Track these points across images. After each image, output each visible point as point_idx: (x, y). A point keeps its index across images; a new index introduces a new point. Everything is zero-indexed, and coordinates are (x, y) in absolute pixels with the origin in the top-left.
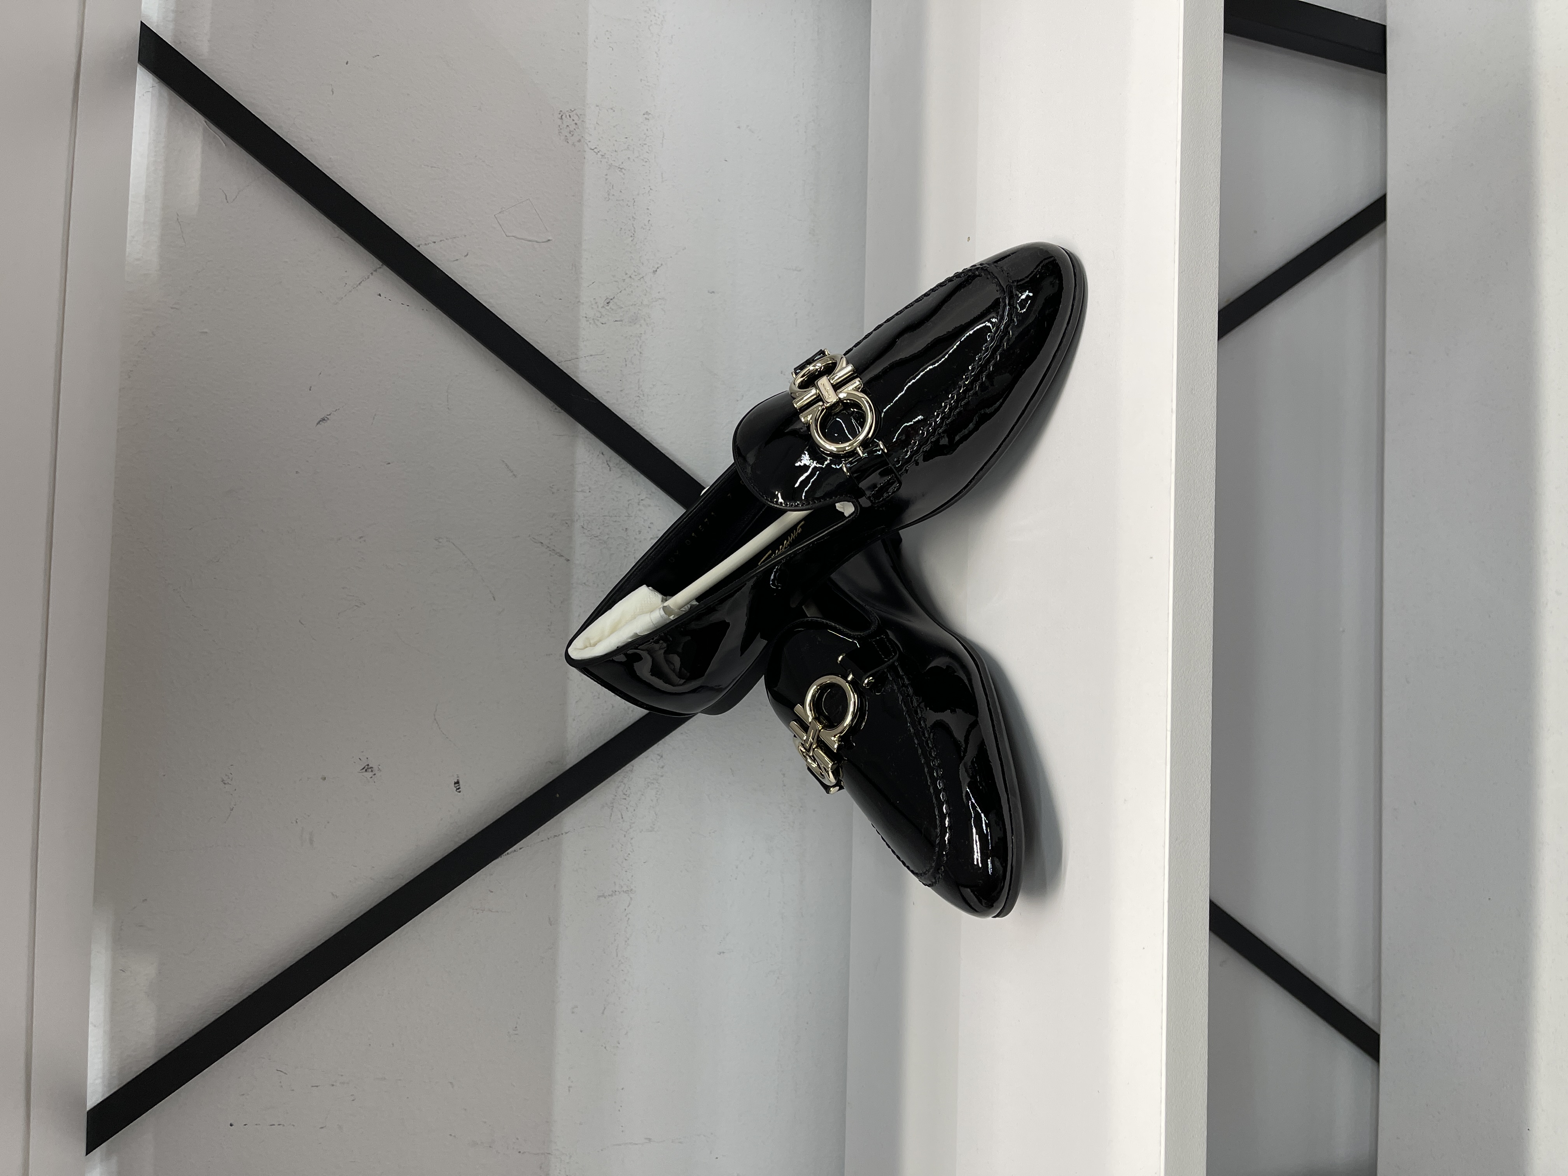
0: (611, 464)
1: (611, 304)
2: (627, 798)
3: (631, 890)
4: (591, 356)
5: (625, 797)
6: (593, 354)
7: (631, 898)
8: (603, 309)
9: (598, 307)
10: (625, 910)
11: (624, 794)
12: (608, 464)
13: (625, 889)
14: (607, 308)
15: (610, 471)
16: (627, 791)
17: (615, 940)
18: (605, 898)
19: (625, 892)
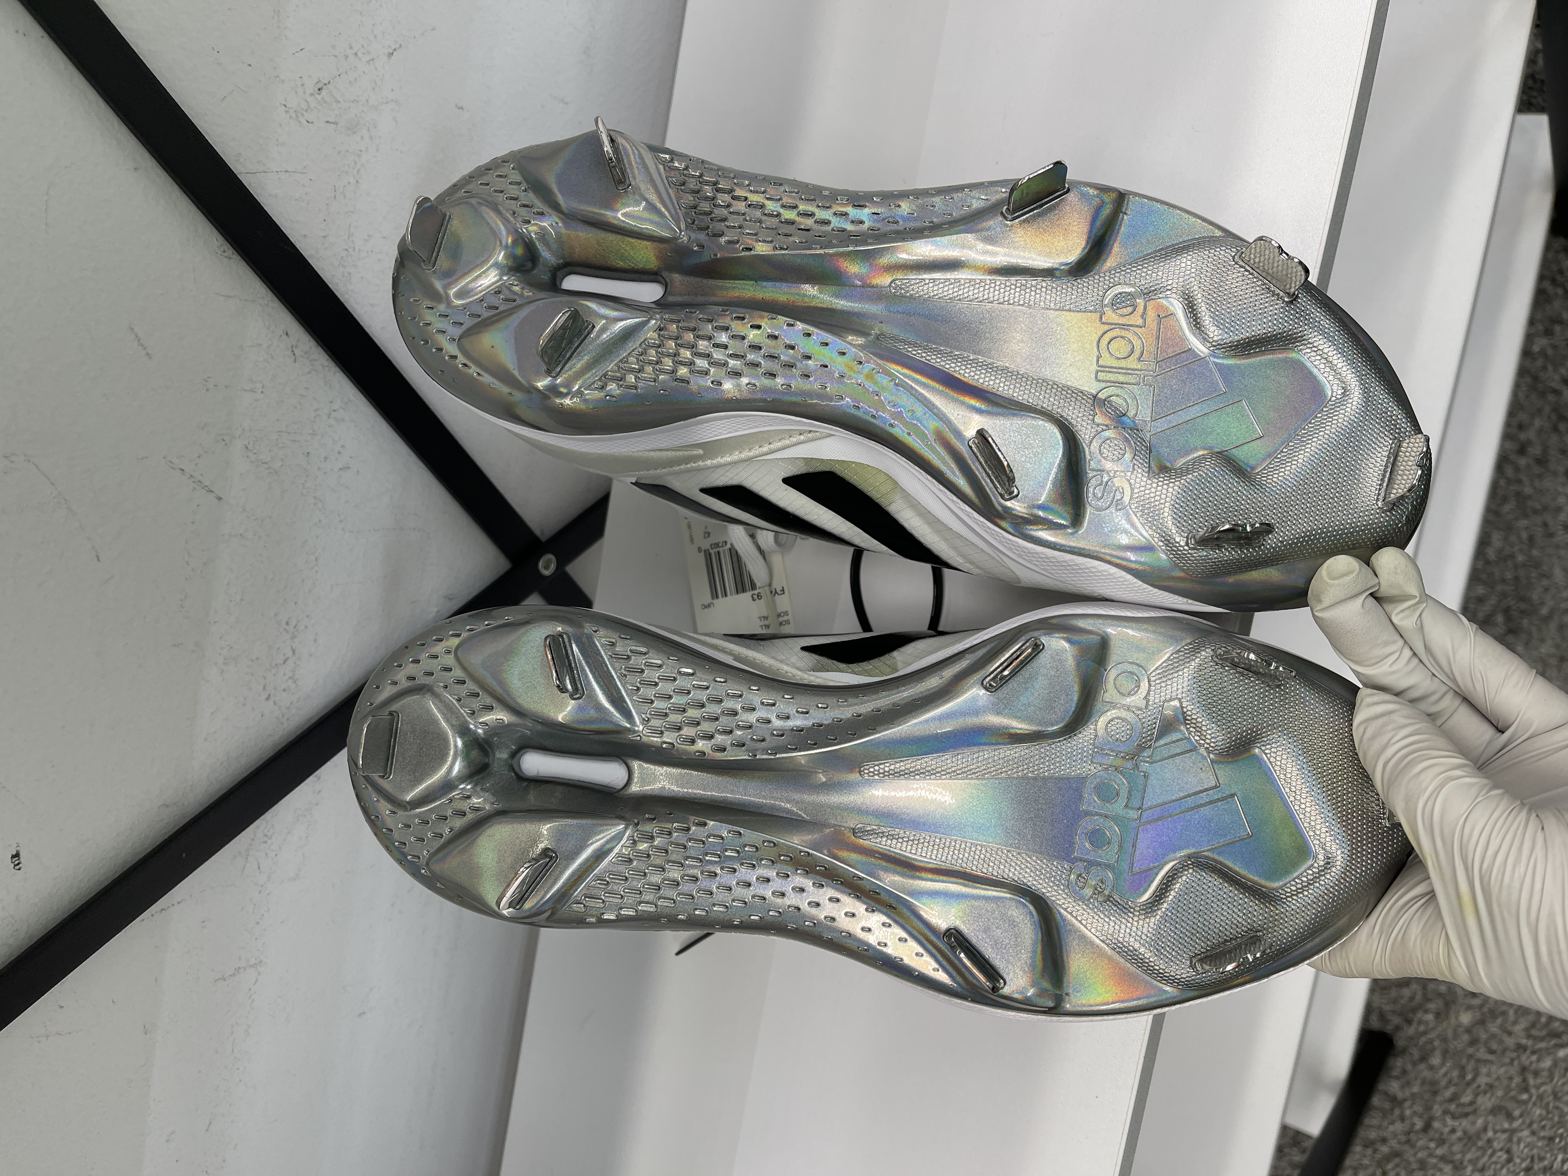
0: (297, 352)
1: (323, 92)
2: (269, 841)
3: (261, 962)
4: (286, 171)
5: (266, 839)
6: (290, 170)
7: (259, 973)
8: (313, 97)
9: (304, 93)
10: (250, 989)
11: (266, 836)
12: (293, 351)
13: (253, 961)
14: (319, 97)
15: (295, 362)
16: (268, 831)
17: (232, 1033)
18: (225, 980)
19: (252, 966)
